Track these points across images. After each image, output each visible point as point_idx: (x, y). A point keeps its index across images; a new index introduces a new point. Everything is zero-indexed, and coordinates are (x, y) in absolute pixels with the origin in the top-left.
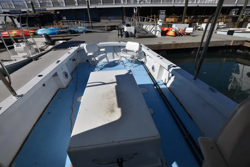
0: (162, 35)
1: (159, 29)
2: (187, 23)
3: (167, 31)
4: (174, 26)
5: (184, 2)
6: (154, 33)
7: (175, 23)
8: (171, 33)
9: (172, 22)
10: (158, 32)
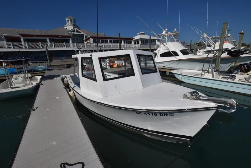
0: (110, 68)
1: (108, 64)
2: (123, 60)
3: (113, 65)
4: (116, 62)
5: (119, 47)
6: (105, 67)
7: (116, 60)
8: (115, 66)
9: (114, 60)
10: (107, 66)
